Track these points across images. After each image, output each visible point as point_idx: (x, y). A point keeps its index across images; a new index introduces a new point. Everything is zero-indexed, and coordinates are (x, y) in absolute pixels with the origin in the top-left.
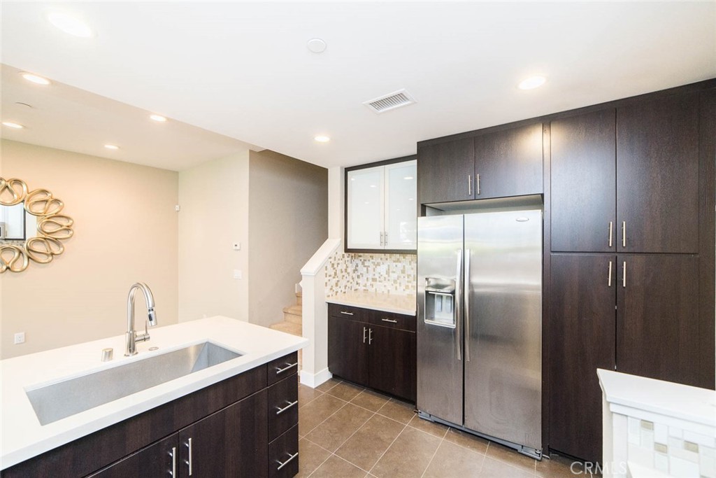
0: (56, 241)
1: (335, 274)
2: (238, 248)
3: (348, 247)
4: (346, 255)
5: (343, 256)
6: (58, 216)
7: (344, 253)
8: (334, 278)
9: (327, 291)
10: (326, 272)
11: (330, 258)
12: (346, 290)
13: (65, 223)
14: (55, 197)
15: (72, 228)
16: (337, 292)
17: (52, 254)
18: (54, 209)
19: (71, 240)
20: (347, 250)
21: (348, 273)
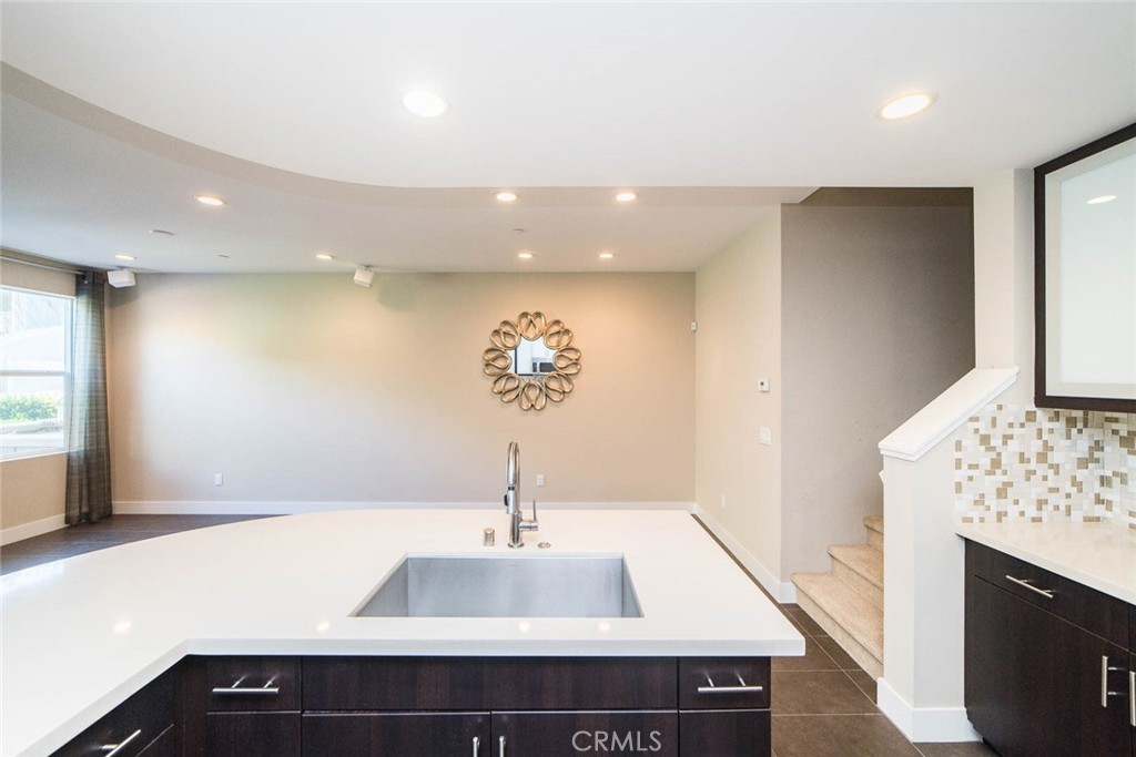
0: (567, 377)
1: (996, 463)
2: (765, 387)
3: (1049, 392)
4: (1040, 413)
5: (1030, 416)
6: (569, 349)
7: (1032, 407)
8: (990, 473)
9: (963, 505)
10: (958, 455)
11: (974, 419)
12: (1044, 514)
13: (573, 356)
14: (566, 327)
15: (580, 361)
16: (1001, 516)
17: (564, 392)
18: (565, 339)
19: (578, 376)
20: (1042, 399)
21: (1056, 468)
